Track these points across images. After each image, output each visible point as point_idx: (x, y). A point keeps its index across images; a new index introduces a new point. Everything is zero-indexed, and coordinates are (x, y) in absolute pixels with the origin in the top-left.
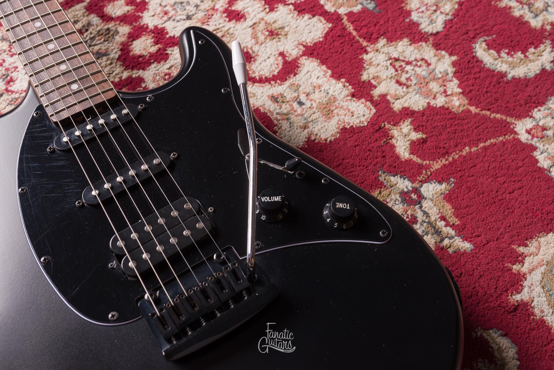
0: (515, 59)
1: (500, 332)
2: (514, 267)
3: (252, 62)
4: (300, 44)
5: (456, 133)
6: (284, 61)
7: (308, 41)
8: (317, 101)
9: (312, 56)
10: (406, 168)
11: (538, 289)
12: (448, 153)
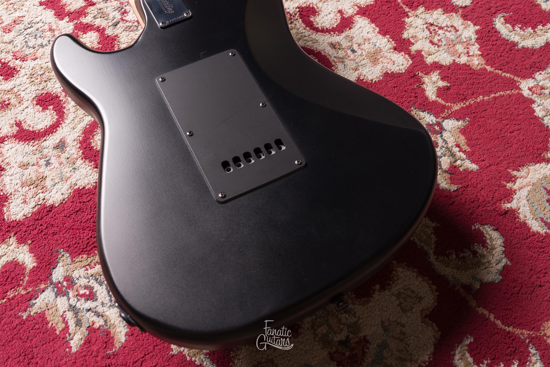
0: (526, 33)
1: (493, 227)
2: (508, 184)
3: (316, 16)
4: (355, 6)
5: (473, 85)
6: (342, 17)
7: (361, 3)
8: (367, 51)
9: (364, 15)
10: (432, 107)
11: (524, 201)
12: (465, 99)
